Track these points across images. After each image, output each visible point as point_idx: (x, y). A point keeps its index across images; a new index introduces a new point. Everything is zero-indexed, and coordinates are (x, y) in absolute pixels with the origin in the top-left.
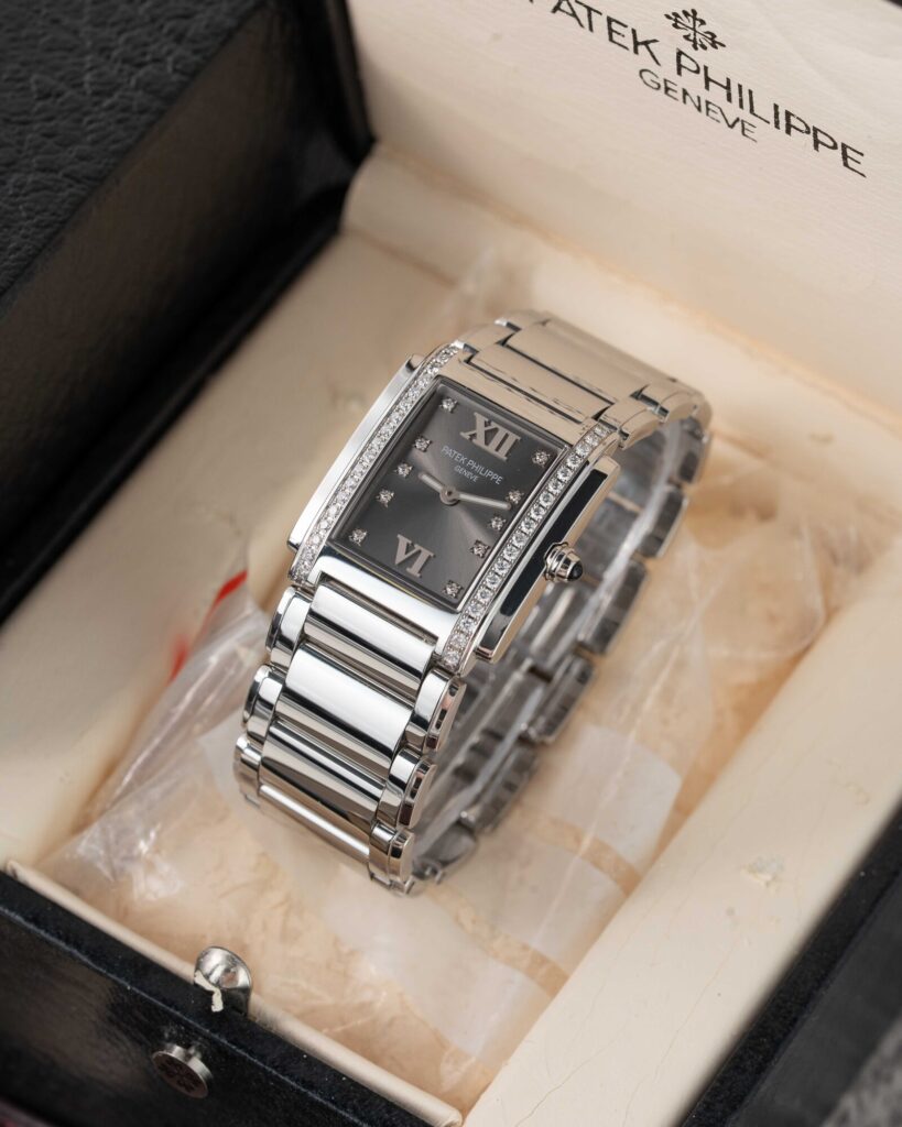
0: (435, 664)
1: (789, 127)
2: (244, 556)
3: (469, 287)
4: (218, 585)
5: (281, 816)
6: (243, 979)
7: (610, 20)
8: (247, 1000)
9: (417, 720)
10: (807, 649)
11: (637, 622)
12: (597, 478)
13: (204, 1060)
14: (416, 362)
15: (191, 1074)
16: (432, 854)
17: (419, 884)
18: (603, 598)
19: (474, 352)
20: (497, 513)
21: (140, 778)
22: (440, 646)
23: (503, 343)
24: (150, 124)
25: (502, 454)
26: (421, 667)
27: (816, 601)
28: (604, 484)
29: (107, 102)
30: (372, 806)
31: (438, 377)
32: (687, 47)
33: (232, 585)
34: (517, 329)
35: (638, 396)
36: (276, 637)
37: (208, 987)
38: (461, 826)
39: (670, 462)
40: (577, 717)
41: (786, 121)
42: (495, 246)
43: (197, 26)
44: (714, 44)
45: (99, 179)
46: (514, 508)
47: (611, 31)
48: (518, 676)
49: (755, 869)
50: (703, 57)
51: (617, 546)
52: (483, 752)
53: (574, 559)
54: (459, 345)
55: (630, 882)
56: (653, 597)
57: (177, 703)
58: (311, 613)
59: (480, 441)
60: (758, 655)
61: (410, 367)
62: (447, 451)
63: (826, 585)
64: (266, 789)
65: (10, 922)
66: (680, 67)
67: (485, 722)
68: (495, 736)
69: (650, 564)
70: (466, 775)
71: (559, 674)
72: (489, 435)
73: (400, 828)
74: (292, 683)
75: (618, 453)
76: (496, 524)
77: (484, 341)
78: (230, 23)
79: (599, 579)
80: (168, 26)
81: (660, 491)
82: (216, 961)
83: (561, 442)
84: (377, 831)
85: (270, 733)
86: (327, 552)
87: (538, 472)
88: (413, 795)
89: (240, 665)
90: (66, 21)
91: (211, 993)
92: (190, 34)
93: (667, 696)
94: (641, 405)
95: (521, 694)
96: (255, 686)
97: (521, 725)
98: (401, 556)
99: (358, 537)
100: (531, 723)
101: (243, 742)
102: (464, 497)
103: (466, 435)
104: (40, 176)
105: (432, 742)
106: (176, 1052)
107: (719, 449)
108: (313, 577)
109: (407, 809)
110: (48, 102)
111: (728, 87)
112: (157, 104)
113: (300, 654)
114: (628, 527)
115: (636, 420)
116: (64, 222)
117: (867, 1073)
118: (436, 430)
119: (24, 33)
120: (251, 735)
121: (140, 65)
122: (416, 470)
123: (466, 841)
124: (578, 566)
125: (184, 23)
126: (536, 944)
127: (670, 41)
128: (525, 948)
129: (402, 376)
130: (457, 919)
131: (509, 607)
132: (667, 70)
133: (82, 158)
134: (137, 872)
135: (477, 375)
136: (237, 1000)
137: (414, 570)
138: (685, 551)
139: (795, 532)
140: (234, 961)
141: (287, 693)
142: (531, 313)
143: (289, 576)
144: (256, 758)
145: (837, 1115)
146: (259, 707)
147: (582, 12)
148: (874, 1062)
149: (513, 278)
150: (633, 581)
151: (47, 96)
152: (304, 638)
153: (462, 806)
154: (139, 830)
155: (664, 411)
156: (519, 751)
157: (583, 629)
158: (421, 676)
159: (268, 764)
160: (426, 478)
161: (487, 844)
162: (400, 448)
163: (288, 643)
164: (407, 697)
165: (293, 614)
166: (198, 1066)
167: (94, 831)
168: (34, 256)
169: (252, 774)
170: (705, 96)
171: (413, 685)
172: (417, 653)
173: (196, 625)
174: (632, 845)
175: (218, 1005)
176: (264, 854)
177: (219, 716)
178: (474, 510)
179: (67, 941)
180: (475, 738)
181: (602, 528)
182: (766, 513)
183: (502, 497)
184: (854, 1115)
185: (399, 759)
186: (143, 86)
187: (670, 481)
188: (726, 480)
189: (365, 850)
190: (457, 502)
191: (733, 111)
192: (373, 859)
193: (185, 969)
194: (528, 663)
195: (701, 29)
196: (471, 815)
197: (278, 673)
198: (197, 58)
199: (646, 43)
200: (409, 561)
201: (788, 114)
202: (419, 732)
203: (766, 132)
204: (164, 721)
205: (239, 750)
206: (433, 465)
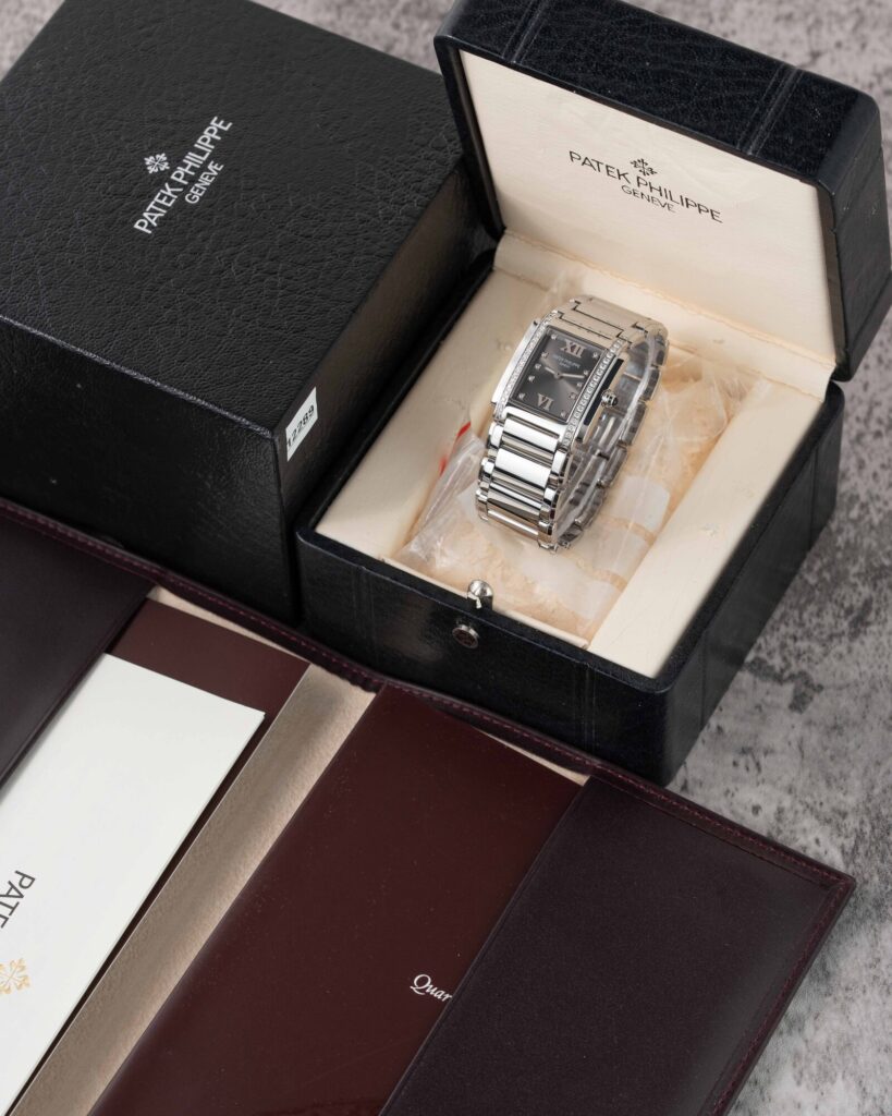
0: (559, 447)
1: (688, 205)
2: (468, 416)
3: (554, 290)
4: (457, 431)
5: (497, 524)
6: (489, 593)
7: (607, 166)
8: (491, 603)
9: (552, 473)
10: (720, 436)
11: (644, 430)
12: (620, 362)
13: (475, 630)
14: (538, 321)
15: (470, 637)
16: (564, 536)
17: (560, 547)
18: (629, 419)
19: (562, 314)
20: (580, 380)
21: (432, 517)
22: (561, 439)
23: (574, 309)
24: (410, 230)
25: (579, 356)
26: (553, 450)
27: (723, 414)
28: (623, 364)
29: (390, 222)
30: (537, 513)
31: (548, 326)
32: (641, 175)
33: (464, 429)
34: (579, 303)
35: (635, 326)
36: (489, 445)
37: (474, 598)
38: (574, 525)
39: (651, 357)
40: (622, 474)
41: (686, 202)
42: (564, 270)
43: (425, 185)
44: (652, 173)
45: (392, 256)
46: (586, 378)
47: (608, 171)
48: (594, 457)
49: (706, 529)
50: (648, 178)
51: (633, 396)
52: (581, 492)
53: (614, 396)
54: (555, 312)
55: (651, 540)
56: (651, 418)
57: (446, 482)
58: (504, 432)
59: (569, 351)
60: (699, 439)
61: (535, 324)
62: (556, 357)
63: (727, 408)
64: (490, 512)
65: (385, 581)
66: (639, 184)
67: (581, 480)
68: (586, 484)
69: (648, 403)
70: (575, 503)
71: (611, 456)
72: (573, 348)
73: (550, 520)
74: (498, 465)
75: (628, 350)
76: (579, 385)
77: (566, 309)
78: (440, 182)
79: (626, 412)
80: (412, 186)
81: (649, 369)
82: (476, 588)
83: (602, 348)
84: (541, 523)
85: (491, 487)
86: (508, 404)
87: (595, 361)
88: (554, 506)
89: (472, 463)
90: (368, 188)
91: (475, 601)
92: (422, 188)
93: (660, 460)
94: (636, 330)
95: (596, 466)
96: (482, 467)
97: (597, 479)
98: (540, 402)
99: (521, 396)
100: (601, 478)
101: (479, 492)
102: (565, 375)
103: (563, 349)
104: (366, 257)
105: (561, 481)
106: (464, 628)
107: (672, 351)
108: (504, 415)
109: (552, 514)
110: (365, 224)
111: (660, 190)
112: (412, 221)
113: (501, 450)
114: (637, 387)
115: (635, 337)
116: (378, 276)
117: (768, 627)
118: (550, 348)
119: (350, 195)
120: (482, 488)
121: (403, 204)
122: (543, 366)
123: (578, 532)
124: (616, 399)
125: (419, 184)
126: (614, 569)
127: (633, 173)
128: (608, 572)
129: (532, 328)
130: (577, 565)
131: (587, 422)
132: (634, 185)
133: (383, 248)
134: (437, 556)
135: (564, 323)
136: (487, 601)
137: (547, 408)
138: (662, 396)
139: (711, 385)
140: (484, 584)
141: (497, 469)
142: (584, 296)
143: (492, 416)
144: (484, 498)
145: (756, 646)
146: (485, 477)
147: (595, 164)
148: (770, 622)
149: (573, 283)
150: (641, 411)
151: (363, 222)
152: (502, 443)
153: (575, 516)
154: (436, 537)
155: (646, 332)
156: (598, 491)
157: (621, 433)
158: (553, 453)
159: (490, 501)
160: (547, 369)
161: (587, 532)
162: (535, 357)
163: (495, 447)
164: (548, 463)
165: (496, 433)
166: (472, 632)
167: (416, 540)
168: (368, 292)
169: (484, 506)
170: (651, 195)
171: (551, 458)
172: (551, 443)
173: (449, 450)
174: (651, 523)
175: (479, 605)
176: (491, 545)
177: (465, 487)
178: (569, 380)
179: (410, 586)
180: (577, 487)
181: (624, 389)
182: (697, 378)
183: (581, 373)
184: (763, 646)
185: (548, 490)
186: (404, 213)
187: (652, 365)
188: (678, 365)
189: (536, 533)
190: (562, 377)
191: (663, 200)
192: (540, 537)
193: (464, 594)
194: (598, 451)
195: (646, 167)
196: (579, 520)
197: (492, 459)
198: (427, 199)
199: (623, 175)
200: (544, 404)
201: (687, 199)
202: (555, 478)
203: (678, 208)
204: (440, 492)
205: (478, 496)
206: (549, 363)
